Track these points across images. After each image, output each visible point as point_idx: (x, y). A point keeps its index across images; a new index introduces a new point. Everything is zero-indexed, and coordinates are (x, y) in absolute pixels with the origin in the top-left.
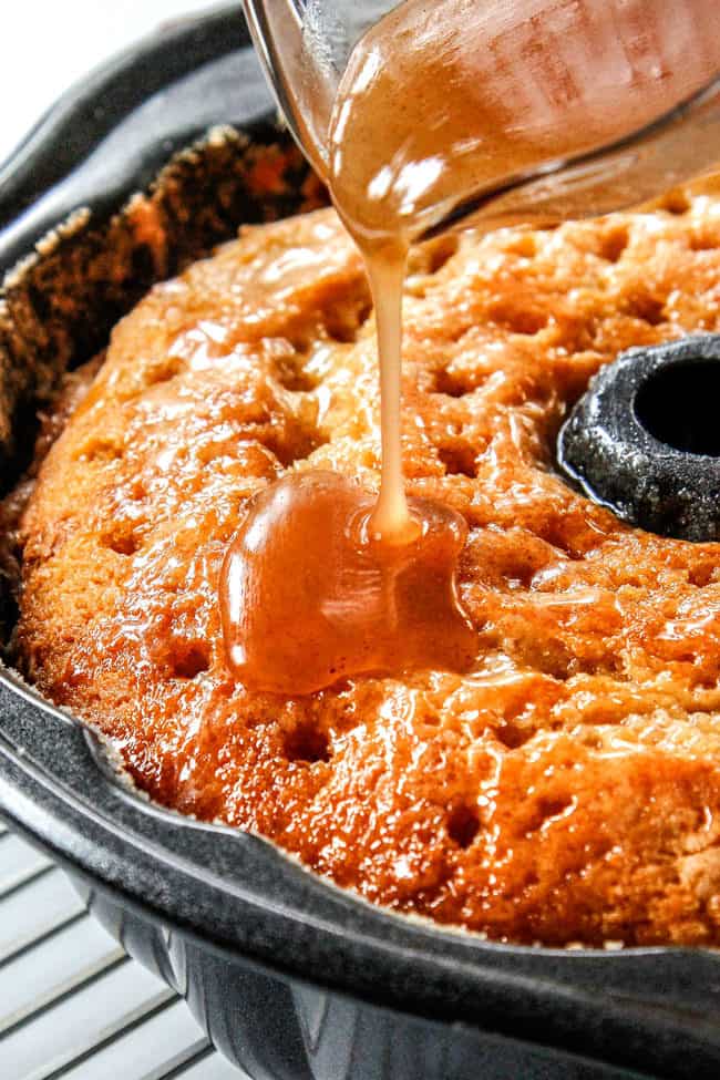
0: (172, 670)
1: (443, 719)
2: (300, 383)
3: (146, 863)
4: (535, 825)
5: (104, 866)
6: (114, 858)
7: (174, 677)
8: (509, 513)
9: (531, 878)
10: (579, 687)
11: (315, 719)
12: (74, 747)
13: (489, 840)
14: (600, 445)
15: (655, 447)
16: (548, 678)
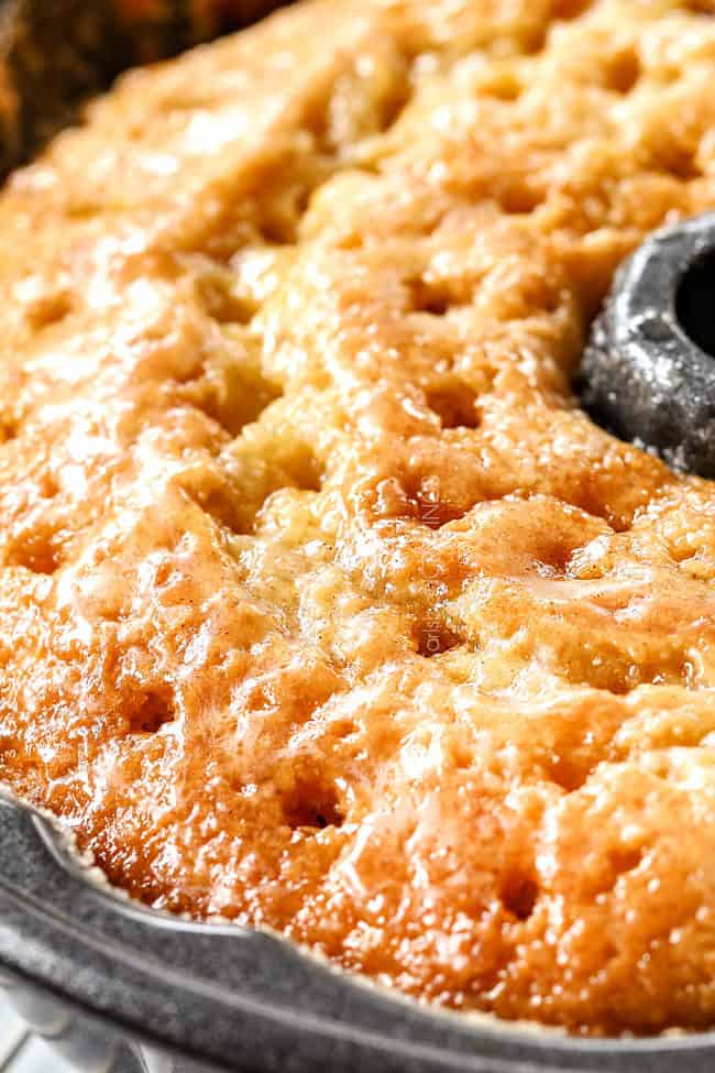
0: (127, 723)
1: (478, 759)
2: (233, 312)
3: (142, 982)
4: (608, 887)
5: (91, 989)
6: (102, 979)
7: (131, 733)
8: (531, 477)
9: (610, 952)
10: (643, 703)
11: (317, 772)
12: (26, 841)
13: (551, 908)
14: (635, 368)
15: (705, 366)
16: (606, 694)
